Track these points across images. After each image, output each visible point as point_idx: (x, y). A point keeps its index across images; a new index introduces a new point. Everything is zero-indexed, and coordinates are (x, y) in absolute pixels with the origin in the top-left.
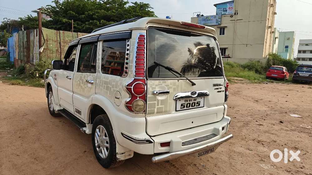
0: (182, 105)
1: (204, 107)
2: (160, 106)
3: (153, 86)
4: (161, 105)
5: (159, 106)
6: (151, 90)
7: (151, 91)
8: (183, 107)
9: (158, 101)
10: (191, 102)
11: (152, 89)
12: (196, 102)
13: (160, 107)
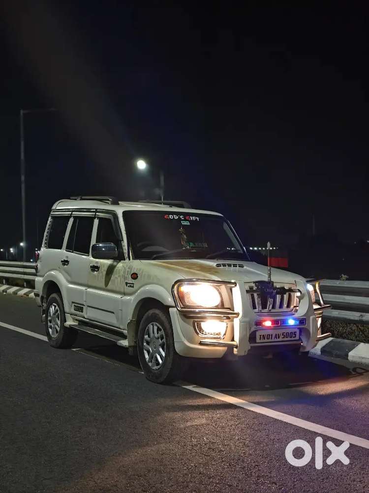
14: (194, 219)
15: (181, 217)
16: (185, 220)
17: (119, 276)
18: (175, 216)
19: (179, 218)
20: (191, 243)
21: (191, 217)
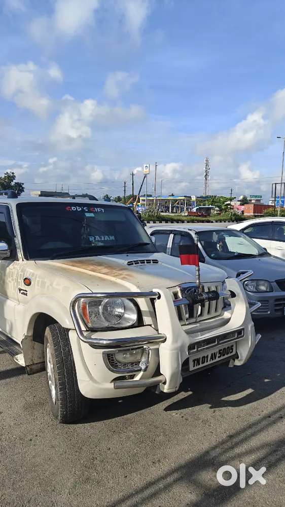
14: (99, 210)
15: (85, 208)
16: (89, 212)
17: (13, 280)
18: (78, 207)
19: (83, 210)
20: (97, 237)
21: (96, 209)
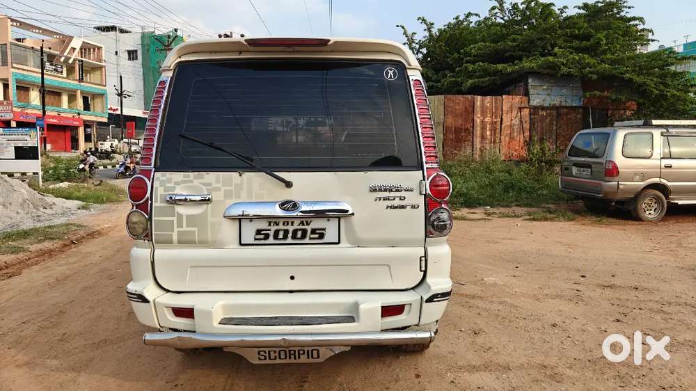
0: (259, 232)
1: (339, 243)
2: (185, 228)
3: (168, 185)
4: (187, 226)
5: (182, 227)
6: (163, 193)
7: (161, 195)
8: (262, 237)
9: (180, 216)
10: (291, 228)
11: (165, 191)
12: (309, 228)
13: (186, 231)
